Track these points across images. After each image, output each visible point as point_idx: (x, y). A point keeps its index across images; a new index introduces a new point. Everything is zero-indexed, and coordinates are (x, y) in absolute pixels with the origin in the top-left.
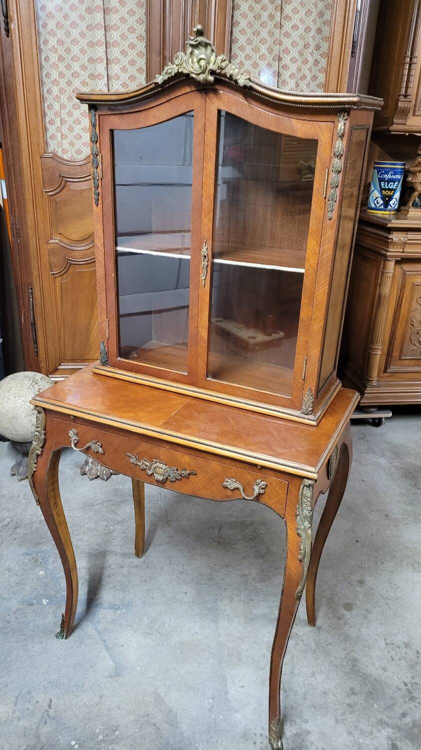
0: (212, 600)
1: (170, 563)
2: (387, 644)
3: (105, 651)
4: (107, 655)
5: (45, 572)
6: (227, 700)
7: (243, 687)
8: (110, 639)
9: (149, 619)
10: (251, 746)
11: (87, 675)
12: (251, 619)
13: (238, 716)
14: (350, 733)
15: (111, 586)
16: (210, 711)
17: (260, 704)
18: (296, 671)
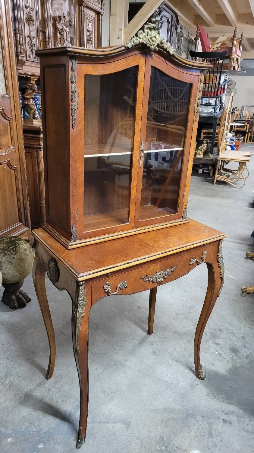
0: (110, 361)
1: (68, 366)
2: (174, 319)
3: (108, 424)
4: (112, 424)
5: (12, 437)
6: (171, 383)
7: (167, 374)
8: (101, 419)
9: (101, 394)
10: (197, 386)
11: (119, 440)
12: (133, 352)
13: (181, 384)
14: (206, 352)
15: (60, 402)
16: (173, 393)
17: (179, 373)
18: (170, 352)
